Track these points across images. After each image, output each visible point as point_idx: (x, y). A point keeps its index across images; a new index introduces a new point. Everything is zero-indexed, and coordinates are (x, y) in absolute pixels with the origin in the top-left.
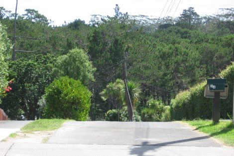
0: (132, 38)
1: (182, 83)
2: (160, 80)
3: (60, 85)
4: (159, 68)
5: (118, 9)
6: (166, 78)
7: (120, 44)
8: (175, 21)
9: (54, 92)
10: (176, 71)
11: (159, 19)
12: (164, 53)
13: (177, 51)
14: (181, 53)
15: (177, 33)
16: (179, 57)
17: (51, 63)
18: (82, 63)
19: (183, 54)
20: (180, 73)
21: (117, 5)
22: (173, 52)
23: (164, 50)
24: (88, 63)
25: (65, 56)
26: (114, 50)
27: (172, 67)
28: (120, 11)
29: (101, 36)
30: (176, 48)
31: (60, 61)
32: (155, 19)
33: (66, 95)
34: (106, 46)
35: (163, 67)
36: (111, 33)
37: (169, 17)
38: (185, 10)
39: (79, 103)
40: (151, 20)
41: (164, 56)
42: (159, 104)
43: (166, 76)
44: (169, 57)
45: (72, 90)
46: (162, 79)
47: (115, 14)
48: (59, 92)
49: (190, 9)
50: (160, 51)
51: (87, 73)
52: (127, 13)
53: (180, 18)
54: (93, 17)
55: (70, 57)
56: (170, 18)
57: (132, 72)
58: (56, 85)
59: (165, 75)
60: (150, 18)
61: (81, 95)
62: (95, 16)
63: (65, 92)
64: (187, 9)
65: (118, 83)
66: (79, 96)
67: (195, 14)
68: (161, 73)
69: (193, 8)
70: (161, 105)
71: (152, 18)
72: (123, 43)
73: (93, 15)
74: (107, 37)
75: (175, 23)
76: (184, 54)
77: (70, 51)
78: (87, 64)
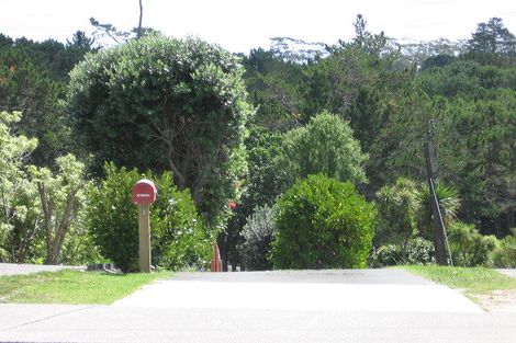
0: (394, 89)
1: (504, 185)
2: (458, 178)
3: (311, 193)
4: (457, 154)
5: (363, 26)
6: (473, 174)
7: (371, 102)
8: (456, 48)
9: (298, 208)
10: (493, 158)
11: (421, 45)
12: (465, 121)
13: (492, 114)
14: (501, 120)
15: (471, 75)
16: (497, 127)
17: (261, 144)
18: (339, 145)
19: (506, 121)
20: (499, 162)
21: (360, 16)
22: (484, 118)
23: (464, 114)
24: (352, 145)
25: (302, 131)
26: (359, 114)
27: (485, 149)
28: (367, 29)
29: (328, 84)
30: (490, 108)
31: (291, 142)
32: (412, 45)
33: (325, 215)
34: (340, 106)
35: (464, 151)
36: (350, 79)
37: (442, 40)
38: (482, 25)
39: (353, 230)
40: (404, 46)
41: (464, 127)
42: (471, 232)
43: (471, 170)
44: (476, 128)
45: (337, 204)
46: (462, 176)
47: (355, 35)
48: (308, 208)
49: (493, 22)
50: (455, 116)
51: (351, 165)
52: (382, 33)
53: (470, 41)
54: (276, 42)
55: (312, 131)
56: (445, 42)
57: (399, 161)
58: (302, 194)
59: (469, 168)
60: (401, 42)
61: (357, 214)
62: (280, 40)
63: (323, 208)
64: (487, 23)
65: (401, 186)
66: (353, 217)
67: (504, 33)
68: (462, 164)
69: (499, 20)
70: (476, 234)
71: (406, 42)
72: (377, 99)
73: (275, 39)
74: (341, 86)
75: (456, 54)
76: (510, 121)
77: (312, 118)
78: (350, 146)
